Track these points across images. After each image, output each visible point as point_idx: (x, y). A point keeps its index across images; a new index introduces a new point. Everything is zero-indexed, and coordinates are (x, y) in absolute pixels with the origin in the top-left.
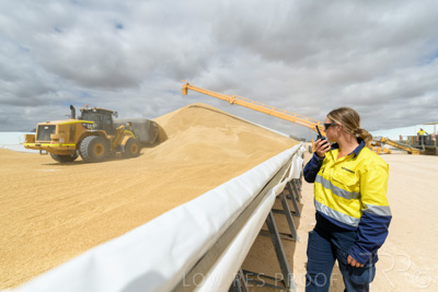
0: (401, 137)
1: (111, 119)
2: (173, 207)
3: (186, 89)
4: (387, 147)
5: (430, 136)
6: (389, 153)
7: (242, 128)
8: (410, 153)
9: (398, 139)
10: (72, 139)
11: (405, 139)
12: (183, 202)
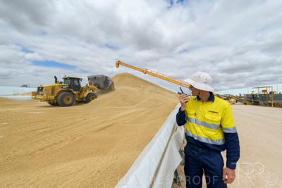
1: (79, 82)
3: (118, 64)
4: (232, 100)
5: (256, 95)
6: (234, 104)
7: (150, 88)
8: (245, 104)
10: (53, 94)
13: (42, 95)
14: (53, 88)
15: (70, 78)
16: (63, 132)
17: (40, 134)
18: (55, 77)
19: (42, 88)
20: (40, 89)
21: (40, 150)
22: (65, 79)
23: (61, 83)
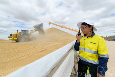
0: (107, 36)
2: (46, 55)
8: (109, 40)
9: (106, 37)
11: (108, 37)
12: (49, 54)
13: (12, 38)
14: (16, 35)
15: (24, 30)
16: (24, 52)
17: (14, 53)
18: (17, 30)
19: (12, 35)
20: (11, 35)
21: (13, 60)
22: (22, 31)
23: (20, 32)
